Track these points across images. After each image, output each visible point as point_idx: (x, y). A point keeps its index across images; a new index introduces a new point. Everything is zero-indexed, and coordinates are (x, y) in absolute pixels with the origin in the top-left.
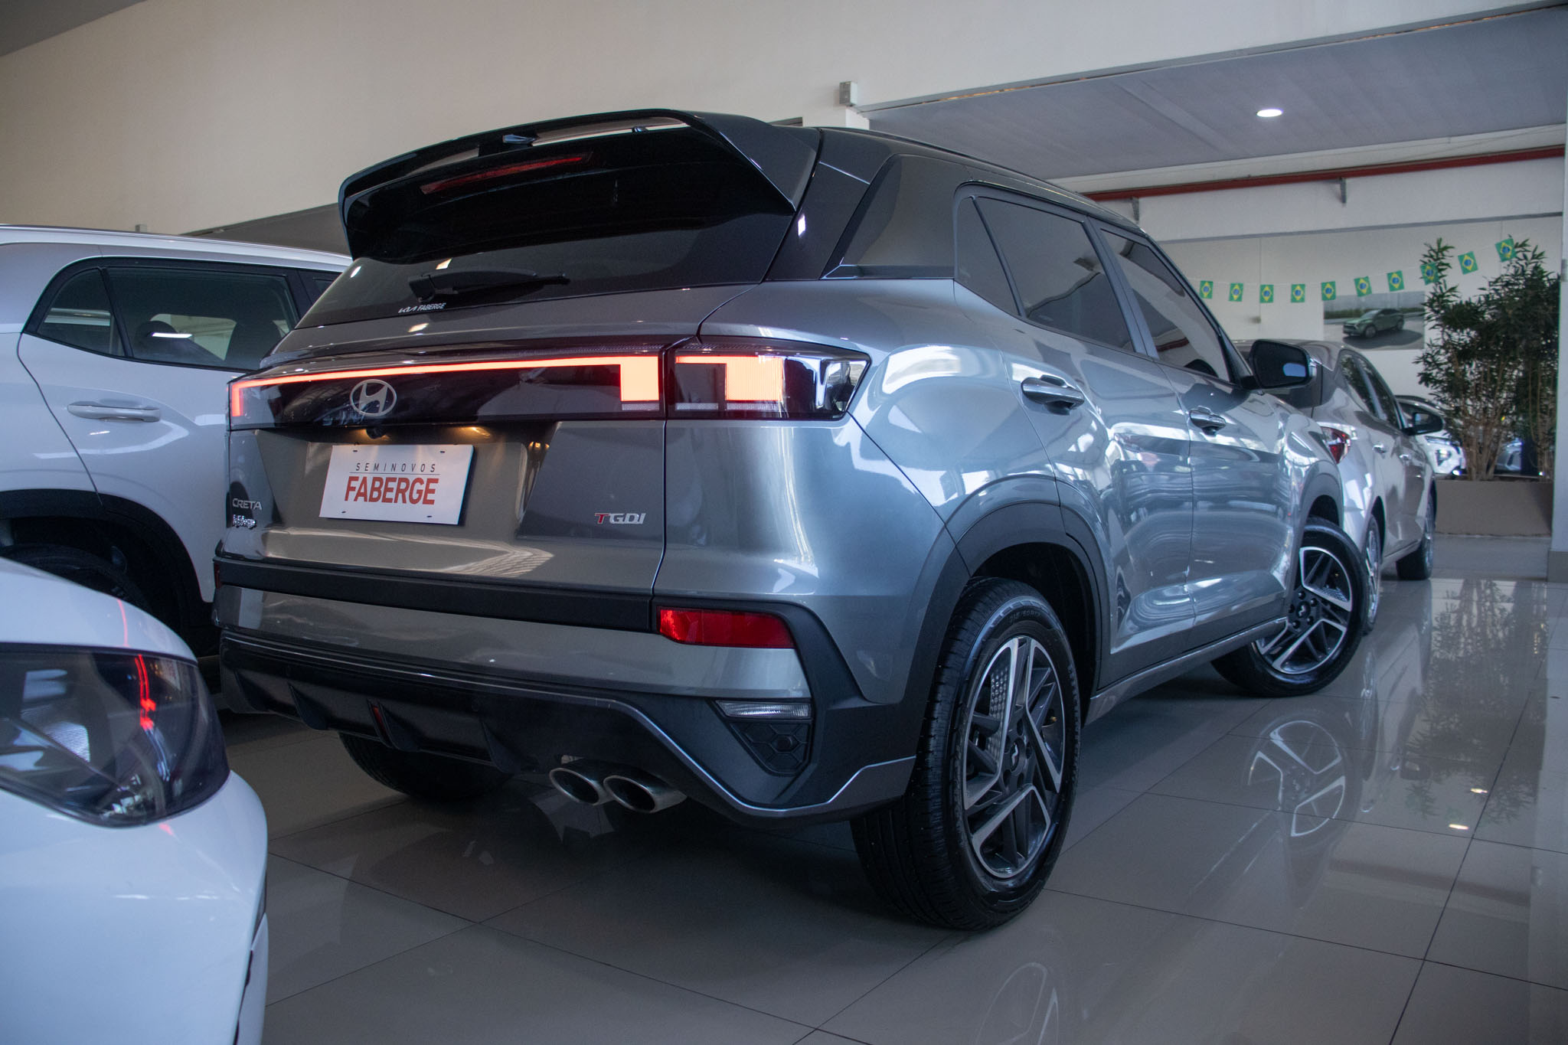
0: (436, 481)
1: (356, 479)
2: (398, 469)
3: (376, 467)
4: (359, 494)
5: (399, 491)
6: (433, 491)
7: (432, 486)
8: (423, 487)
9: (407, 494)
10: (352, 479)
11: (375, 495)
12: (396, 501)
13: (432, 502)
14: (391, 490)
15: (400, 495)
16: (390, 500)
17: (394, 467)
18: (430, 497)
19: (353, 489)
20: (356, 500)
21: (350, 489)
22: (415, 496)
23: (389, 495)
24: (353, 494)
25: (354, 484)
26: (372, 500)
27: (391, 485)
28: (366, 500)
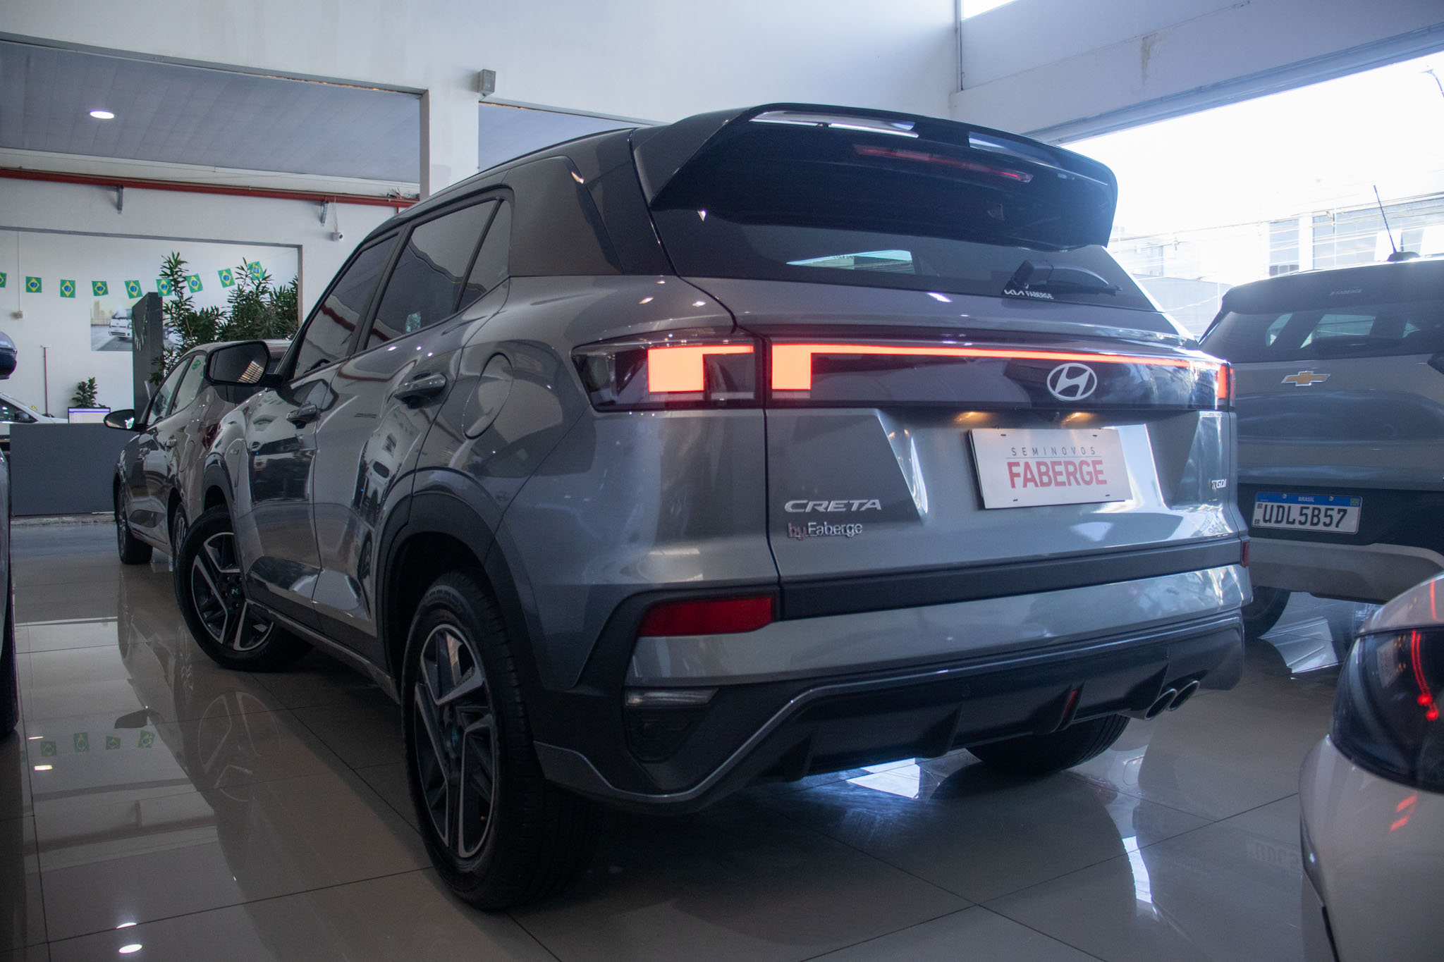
0: (1100, 462)
1: (1017, 464)
2: (1060, 453)
3: (1035, 451)
4: (1026, 481)
5: (1068, 474)
6: (1101, 472)
7: (1099, 467)
8: (1091, 469)
9: (1078, 476)
10: (1011, 465)
11: (1045, 479)
12: (1070, 484)
13: (1104, 482)
14: (1060, 473)
15: (1071, 478)
16: (1063, 484)
17: (1054, 451)
18: (1101, 477)
19: (1018, 475)
20: (1025, 485)
21: (1013, 476)
22: (1087, 478)
23: (1060, 479)
24: (1019, 481)
25: (1015, 470)
26: (1043, 484)
27: (1058, 468)
28: (1036, 485)
